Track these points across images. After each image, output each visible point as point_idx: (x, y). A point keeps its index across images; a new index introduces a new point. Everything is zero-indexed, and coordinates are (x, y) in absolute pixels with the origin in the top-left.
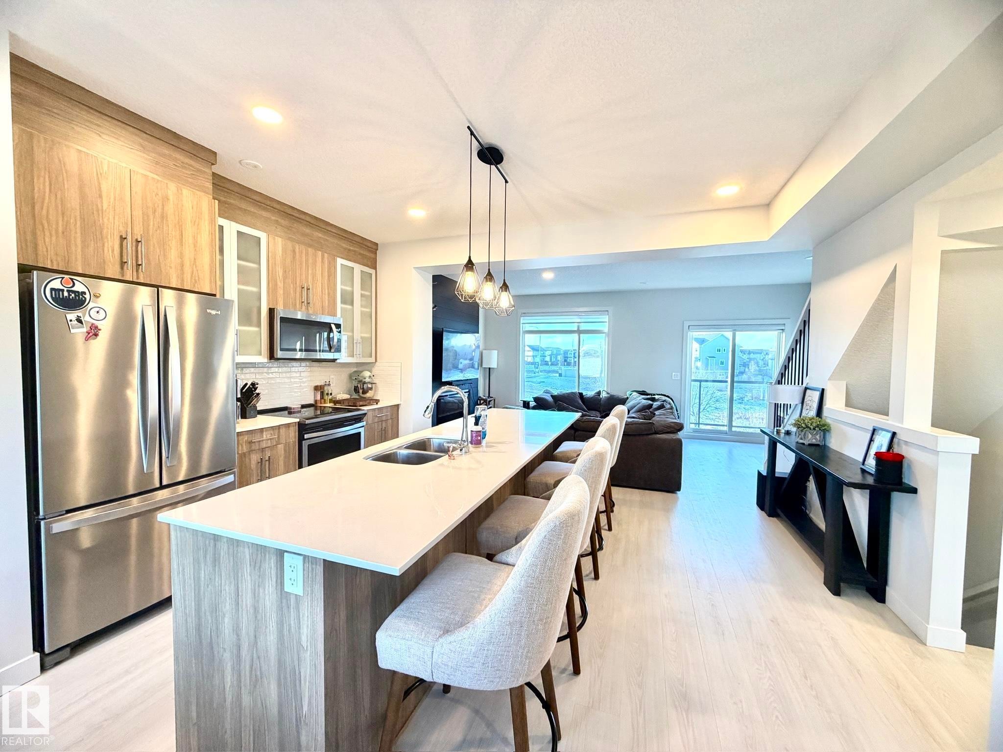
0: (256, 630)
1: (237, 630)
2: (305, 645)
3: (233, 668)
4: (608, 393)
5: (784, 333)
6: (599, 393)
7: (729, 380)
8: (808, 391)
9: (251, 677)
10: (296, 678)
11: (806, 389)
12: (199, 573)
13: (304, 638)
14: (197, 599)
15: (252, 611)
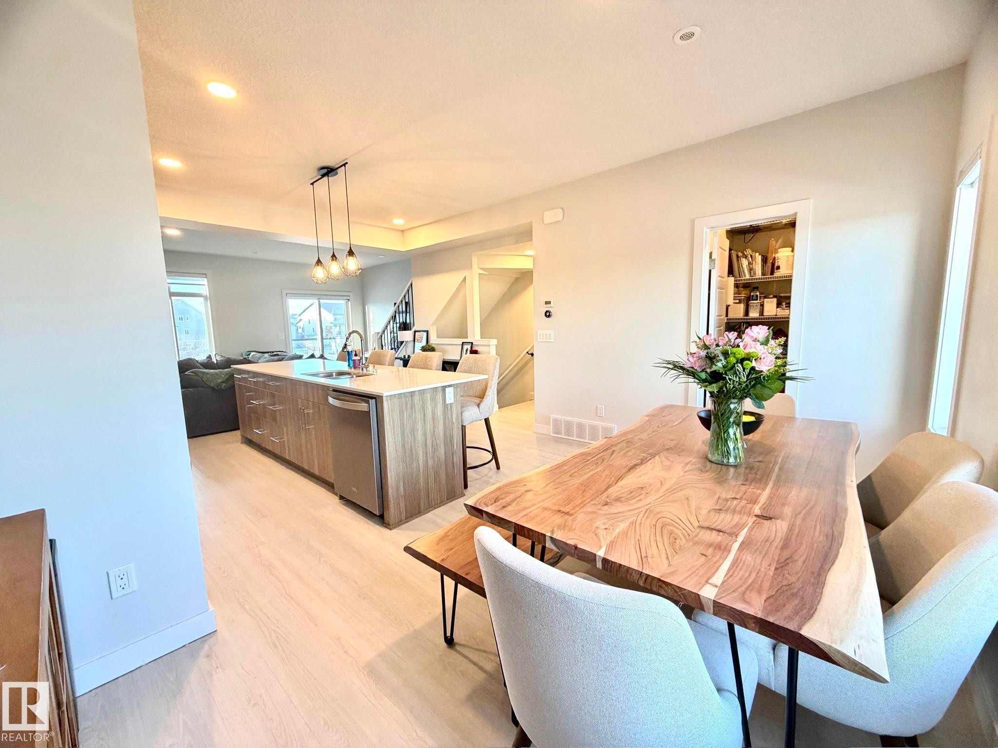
0: (434, 428)
1: (425, 434)
2: (454, 422)
3: (423, 452)
4: (222, 356)
5: (349, 302)
6: (210, 357)
7: (319, 337)
8: (416, 333)
9: (432, 450)
10: (452, 437)
11: (415, 332)
12: (403, 416)
13: (454, 420)
14: (402, 431)
15: (432, 420)
